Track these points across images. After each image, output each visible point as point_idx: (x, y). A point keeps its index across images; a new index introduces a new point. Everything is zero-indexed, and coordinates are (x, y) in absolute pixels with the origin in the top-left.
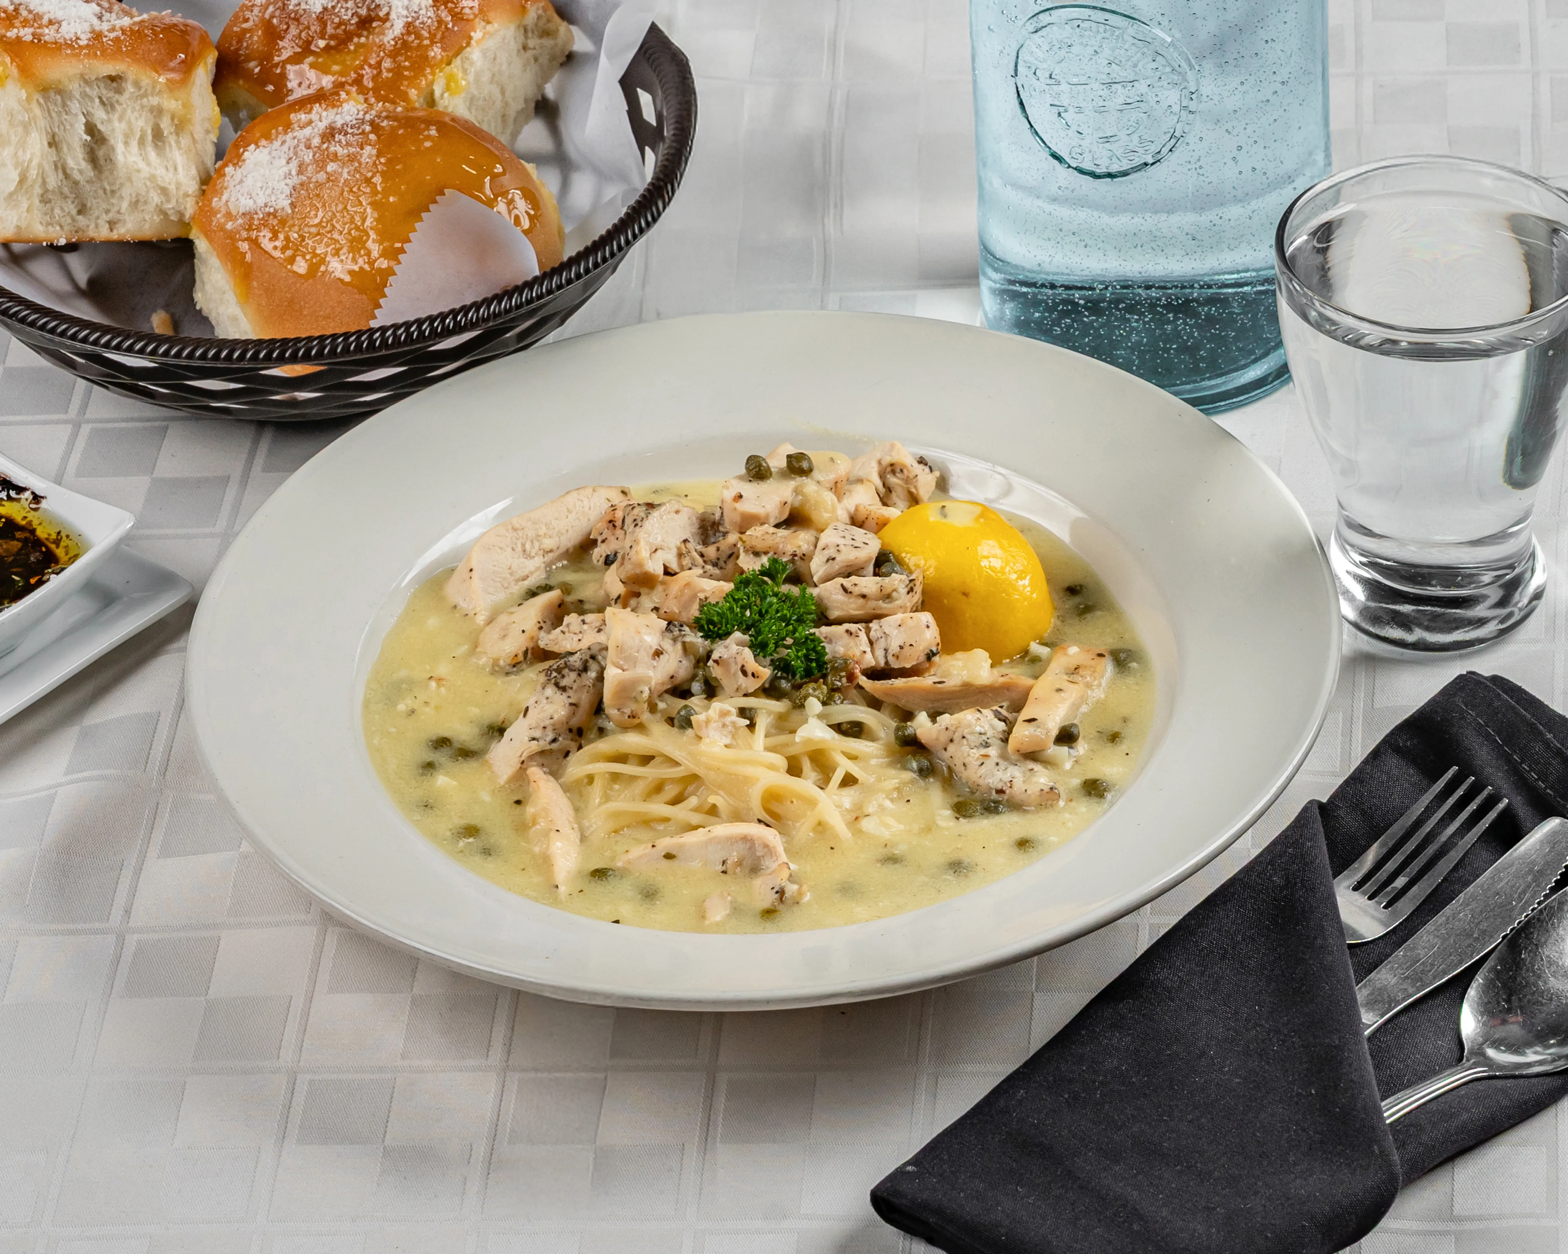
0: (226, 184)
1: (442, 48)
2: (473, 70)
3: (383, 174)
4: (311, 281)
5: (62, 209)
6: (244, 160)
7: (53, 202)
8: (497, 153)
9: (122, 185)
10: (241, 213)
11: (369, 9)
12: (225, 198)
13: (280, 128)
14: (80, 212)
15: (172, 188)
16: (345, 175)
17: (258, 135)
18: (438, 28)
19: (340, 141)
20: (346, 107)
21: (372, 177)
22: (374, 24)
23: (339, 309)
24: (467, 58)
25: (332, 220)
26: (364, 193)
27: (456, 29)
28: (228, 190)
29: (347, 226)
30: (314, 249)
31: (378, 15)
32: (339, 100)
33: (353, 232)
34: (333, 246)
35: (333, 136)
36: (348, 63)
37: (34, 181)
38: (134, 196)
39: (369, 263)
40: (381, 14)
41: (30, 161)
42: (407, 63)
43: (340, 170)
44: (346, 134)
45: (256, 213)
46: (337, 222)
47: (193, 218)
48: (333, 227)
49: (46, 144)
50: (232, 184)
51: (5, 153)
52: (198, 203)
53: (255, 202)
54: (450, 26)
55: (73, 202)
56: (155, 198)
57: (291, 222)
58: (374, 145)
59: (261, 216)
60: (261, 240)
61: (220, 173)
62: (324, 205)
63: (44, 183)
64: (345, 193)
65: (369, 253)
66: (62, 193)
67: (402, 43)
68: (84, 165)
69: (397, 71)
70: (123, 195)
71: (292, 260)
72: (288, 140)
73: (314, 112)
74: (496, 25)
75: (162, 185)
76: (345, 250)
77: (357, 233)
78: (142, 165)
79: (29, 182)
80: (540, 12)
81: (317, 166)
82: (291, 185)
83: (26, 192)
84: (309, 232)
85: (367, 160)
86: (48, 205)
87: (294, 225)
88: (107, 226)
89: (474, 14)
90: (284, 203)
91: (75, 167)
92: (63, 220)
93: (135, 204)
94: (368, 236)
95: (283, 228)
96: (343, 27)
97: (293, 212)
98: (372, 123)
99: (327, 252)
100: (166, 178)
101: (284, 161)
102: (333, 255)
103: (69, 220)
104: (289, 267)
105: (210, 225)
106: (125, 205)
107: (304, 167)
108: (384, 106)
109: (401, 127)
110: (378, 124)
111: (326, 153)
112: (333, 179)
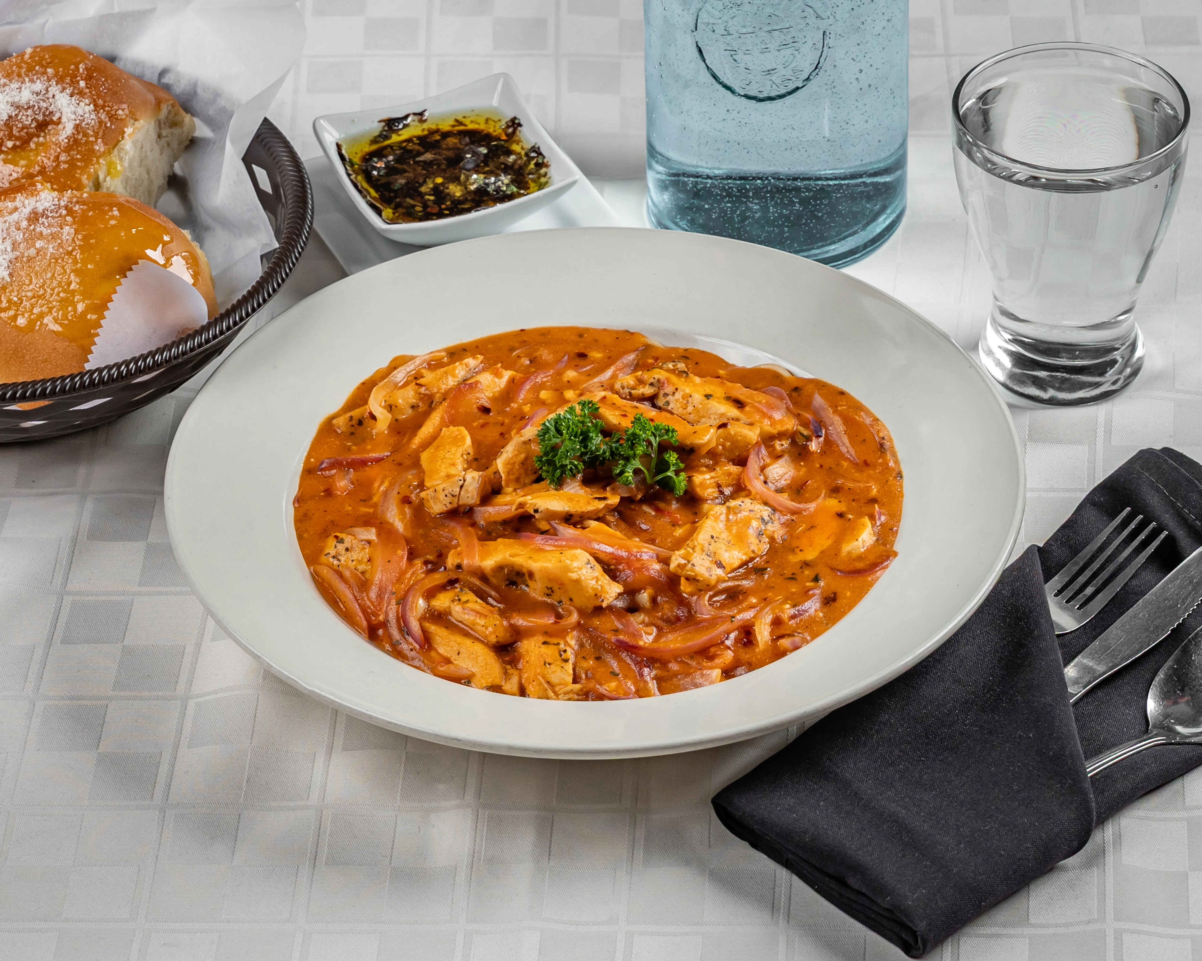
1: (103, 142)
2: (127, 157)
3: (81, 247)
4: (30, 333)
8: (164, 224)
11: (44, 115)
16: (51, 250)
18: (100, 126)
19: (43, 223)
20: (43, 195)
21: (73, 251)
22: (50, 127)
23: (54, 355)
24: (122, 149)
25: (43, 285)
26: (68, 263)
27: (113, 127)
29: (56, 290)
30: (31, 309)
31: (52, 120)
32: (35, 190)
33: (61, 294)
34: (46, 306)
35: (38, 220)
36: (32, 158)
39: (76, 317)
40: (55, 118)
42: (78, 156)
43: (46, 246)
44: (47, 218)
46: (48, 287)
48: (45, 290)
54: (109, 125)
57: (11, 288)
58: (71, 225)
62: (36, 274)
64: (52, 264)
65: (75, 310)
67: (73, 141)
69: (72, 163)
71: (15, 318)
73: (18, 200)
74: (142, 122)
76: (56, 309)
77: (65, 295)
80: (169, 108)
81: (28, 243)
82: (8, 259)
84: (26, 296)
85: (67, 237)
87: (13, 291)
89: (125, 114)
90: (3, 274)
94: (74, 297)
95: (5, 293)
96: (25, 130)
97: (11, 280)
98: (66, 207)
99: (42, 310)
102: (47, 313)
104: (12, 323)
107: (16, 245)
108: (72, 194)
109: (90, 209)
110: (71, 208)
111: (33, 233)
112: (41, 253)
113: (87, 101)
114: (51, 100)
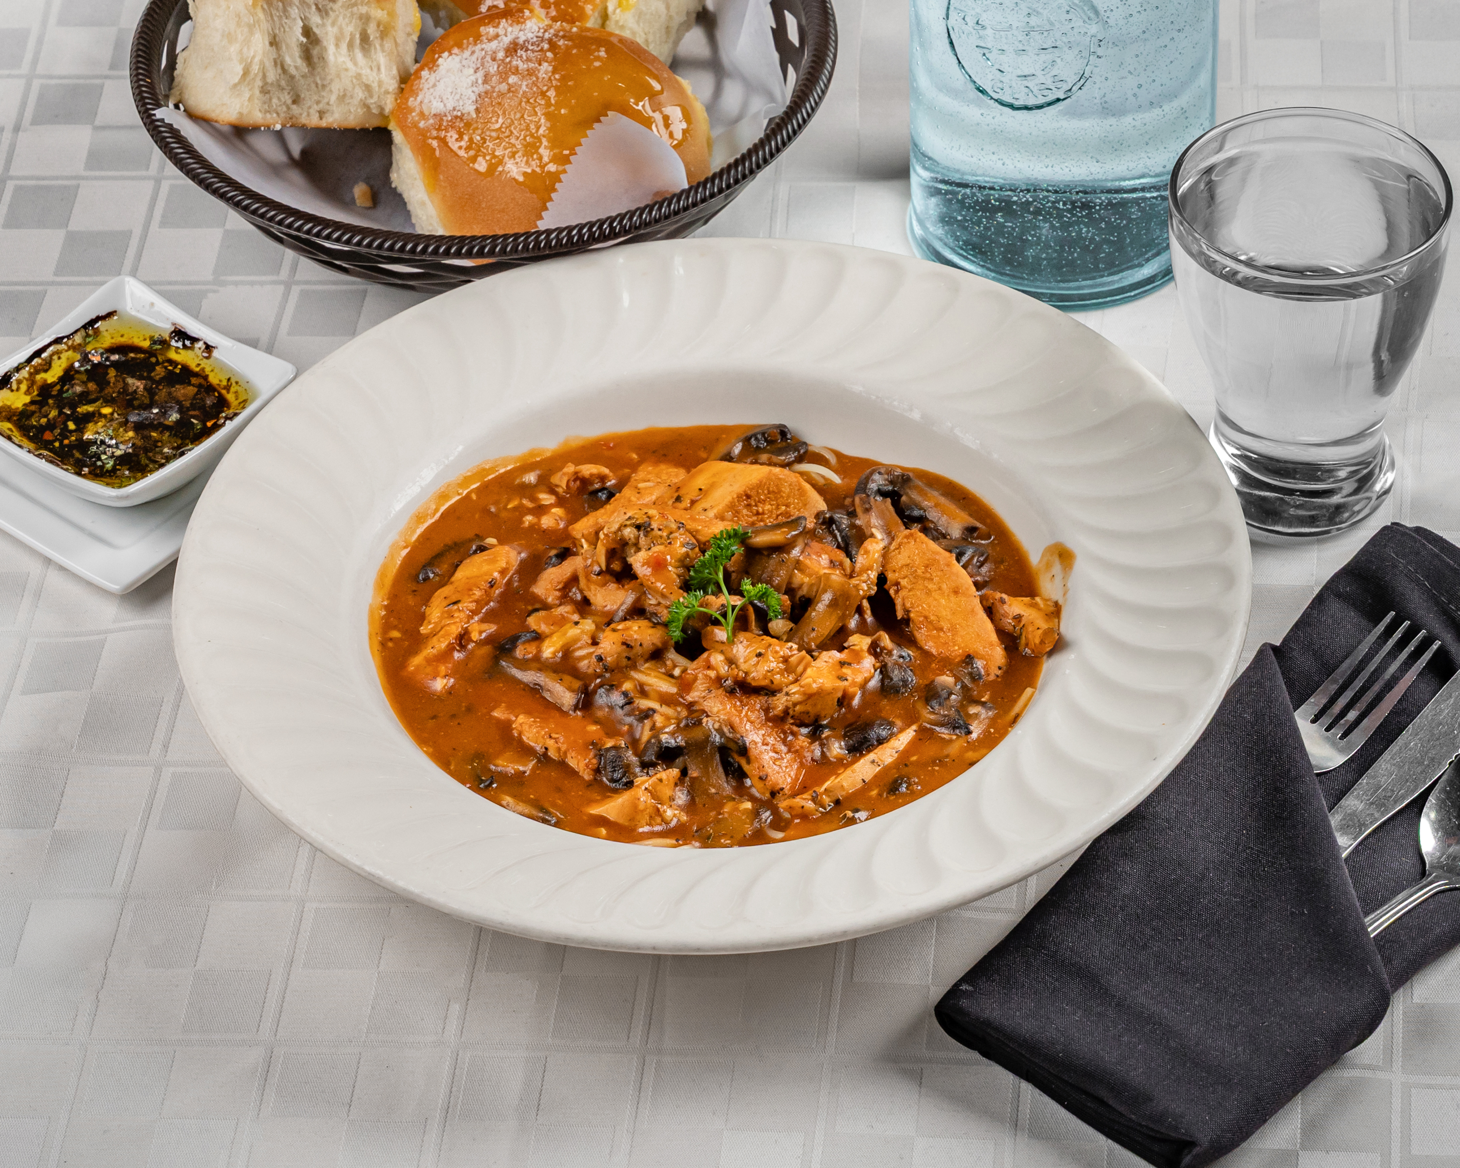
0: (421, 86)
3: (557, 88)
4: (489, 179)
5: (279, 99)
6: (438, 66)
7: (272, 93)
8: (656, 72)
9: (332, 80)
10: (433, 113)
12: (419, 99)
13: (471, 39)
14: (294, 102)
15: (375, 85)
16: (524, 88)
17: (451, 43)
19: (521, 57)
20: (529, 24)
21: (547, 91)
23: (512, 205)
25: (510, 126)
26: (540, 104)
28: (423, 92)
29: (523, 133)
30: (494, 151)
32: (522, 17)
33: (528, 138)
34: (510, 150)
35: (516, 51)
37: (256, 75)
38: (342, 90)
39: (540, 166)
41: (254, 57)
43: (520, 83)
44: (527, 50)
45: (446, 116)
46: (515, 129)
47: (392, 112)
48: (512, 132)
49: (267, 43)
50: (426, 86)
51: (232, 49)
52: (396, 100)
53: (445, 106)
55: (289, 93)
56: (360, 94)
57: (475, 125)
58: (551, 62)
59: (450, 118)
60: (448, 139)
61: (417, 74)
62: (504, 113)
63: (264, 76)
64: (523, 104)
65: (540, 158)
66: (279, 86)
68: (299, 62)
70: (333, 89)
71: (474, 159)
72: (477, 51)
73: (501, 26)
75: (366, 82)
76: (520, 154)
77: (531, 140)
78: (350, 65)
79: (252, 75)
81: (501, 77)
82: (477, 92)
83: (249, 84)
84: (490, 136)
85: (544, 75)
86: (267, 96)
87: (477, 128)
88: (317, 115)
90: (470, 108)
91: (292, 64)
92: (280, 108)
93: (342, 98)
94: (541, 143)
95: (468, 131)
97: (477, 116)
98: (550, 41)
99: (504, 154)
100: (370, 77)
101: (472, 71)
102: (510, 158)
103: (285, 109)
104: (471, 165)
105: (406, 121)
106: (333, 98)
107: (489, 77)
108: (561, 26)
109: (575, 46)
110: (555, 42)
111: (509, 66)
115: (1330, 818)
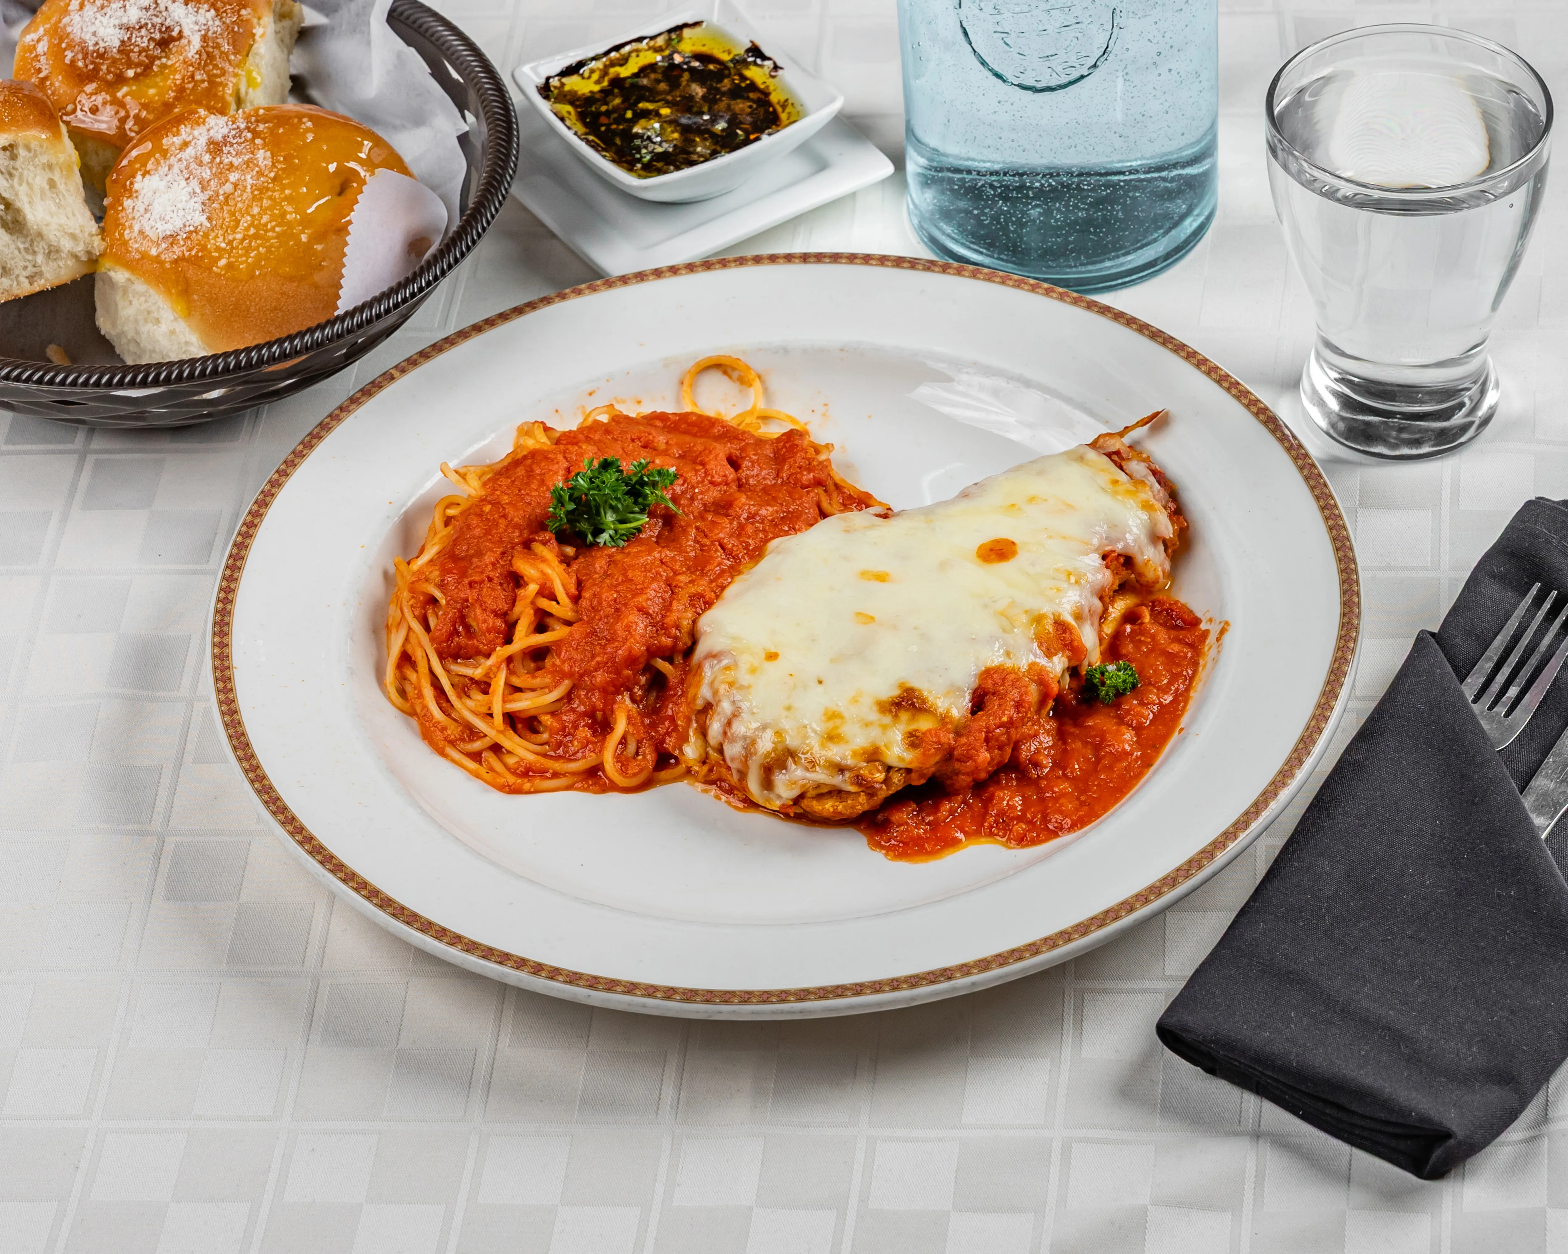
6: (138, 191)
9: (33, 241)
10: (161, 237)
11: (161, 32)
12: (136, 228)
13: (156, 156)
15: (77, 232)
16: (250, 181)
18: (228, 32)
19: (229, 153)
20: (211, 122)
22: (171, 45)
24: (256, 53)
26: (274, 192)
27: (241, 31)
28: (137, 221)
31: (171, 36)
35: (220, 150)
38: (47, 247)
40: (175, 34)
43: (243, 178)
44: (232, 145)
45: (178, 234)
47: (103, 254)
50: (137, 214)
52: (102, 240)
53: (172, 225)
54: (236, 29)
57: (214, 234)
58: (264, 149)
59: (183, 236)
61: (115, 206)
67: (204, 55)
72: (173, 164)
73: (183, 133)
74: (265, 20)
75: (69, 230)
81: (219, 179)
82: (200, 201)
84: (236, 239)
85: (265, 162)
87: (217, 236)
88: (27, 281)
90: (200, 219)
93: (49, 255)
96: (144, 54)
97: (212, 225)
98: (248, 130)
100: (70, 224)
101: (182, 183)
105: (126, 256)
106: (40, 258)
107: (205, 183)
110: (254, 129)
111: (222, 165)
112: (240, 187)
113: (206, 6)
114: (164, 14)
115: (1523, 800)
